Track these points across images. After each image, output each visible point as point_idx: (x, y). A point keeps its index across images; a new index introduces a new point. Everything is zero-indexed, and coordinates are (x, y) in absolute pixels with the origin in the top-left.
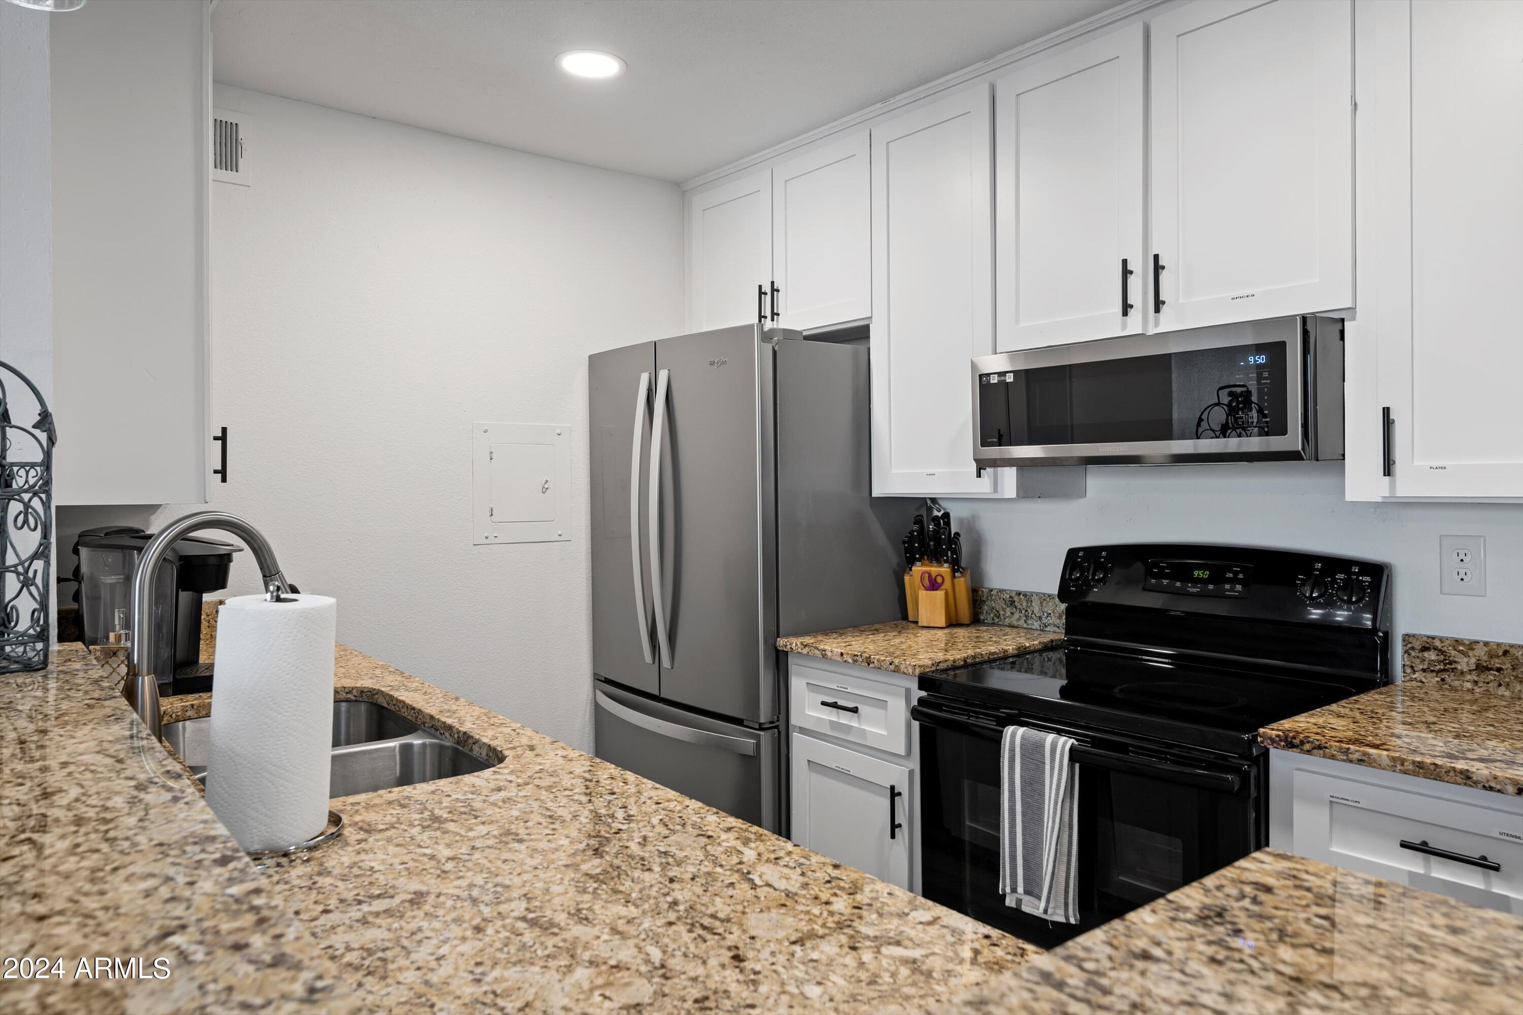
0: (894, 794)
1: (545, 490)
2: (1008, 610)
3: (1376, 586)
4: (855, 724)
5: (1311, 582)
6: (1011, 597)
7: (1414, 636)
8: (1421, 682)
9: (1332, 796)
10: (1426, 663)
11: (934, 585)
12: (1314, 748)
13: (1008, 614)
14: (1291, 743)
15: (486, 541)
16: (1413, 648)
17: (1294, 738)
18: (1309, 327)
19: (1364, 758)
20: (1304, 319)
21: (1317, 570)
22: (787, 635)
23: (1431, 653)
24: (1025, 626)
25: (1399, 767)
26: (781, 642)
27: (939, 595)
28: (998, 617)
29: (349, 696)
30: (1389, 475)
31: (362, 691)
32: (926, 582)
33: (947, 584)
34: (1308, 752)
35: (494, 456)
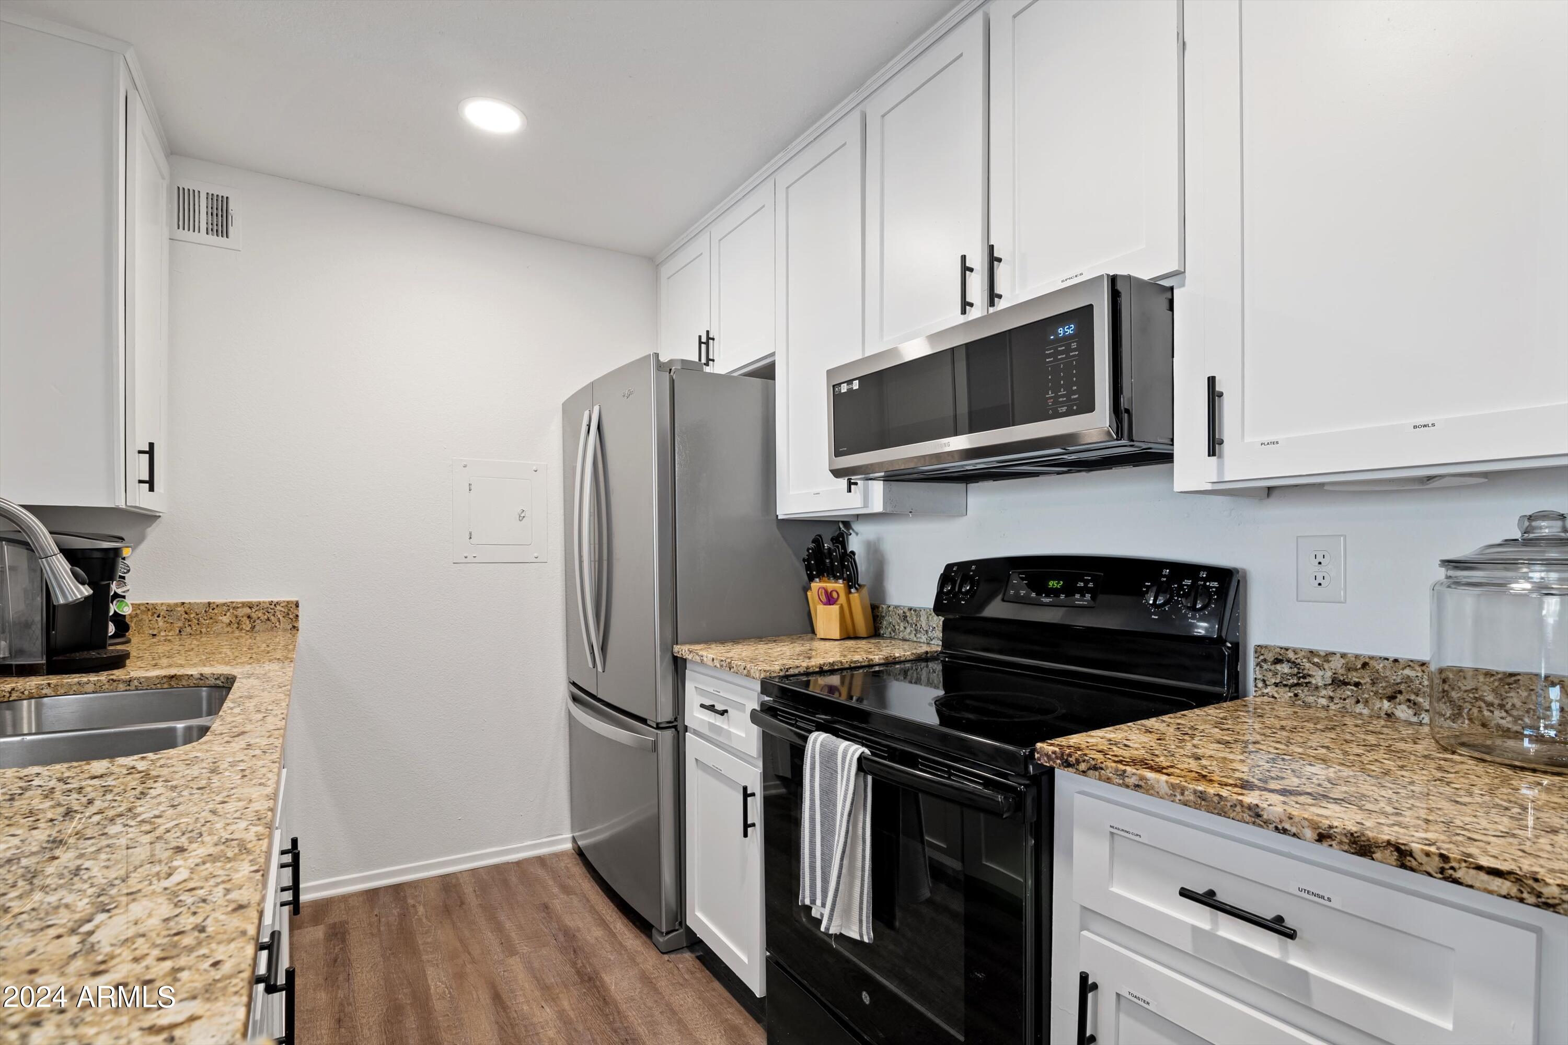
0: (746, 795)
1: (521, 518)
2: (902, 624)
3: (1222, 593)
4: (725, 727)
5: (1154, 589)
6: (904, 612)
7: (1266, 647)
8: (1273, 697)
9: (1111, 827)
10: (1279, 676)
11: (830, 600)
12: (1089, 769)
13: (902, 628)
14: (1067, 761)
15: (466, 560)
16: (1265, 661)
17: (1070, 755)
18: (1120, 286)
19: (1141, 783)
20: (1113, 280)
21: (1165, 576)
22: (684, 643)
23: (1284, 665)
24: (915, 639)
25: (1179, 797)
26: (676, 648)
27: (835, 608)
28: (894, 632)
29: (218, 682)
30: (1214, 455)
31: (228, 678)
32: (824, 598)
33: (842, 599)
34: (1084, 772)
35: (472, 487)
